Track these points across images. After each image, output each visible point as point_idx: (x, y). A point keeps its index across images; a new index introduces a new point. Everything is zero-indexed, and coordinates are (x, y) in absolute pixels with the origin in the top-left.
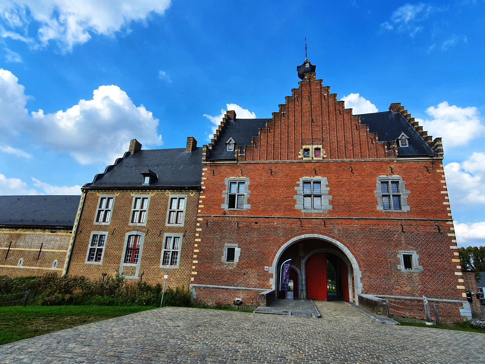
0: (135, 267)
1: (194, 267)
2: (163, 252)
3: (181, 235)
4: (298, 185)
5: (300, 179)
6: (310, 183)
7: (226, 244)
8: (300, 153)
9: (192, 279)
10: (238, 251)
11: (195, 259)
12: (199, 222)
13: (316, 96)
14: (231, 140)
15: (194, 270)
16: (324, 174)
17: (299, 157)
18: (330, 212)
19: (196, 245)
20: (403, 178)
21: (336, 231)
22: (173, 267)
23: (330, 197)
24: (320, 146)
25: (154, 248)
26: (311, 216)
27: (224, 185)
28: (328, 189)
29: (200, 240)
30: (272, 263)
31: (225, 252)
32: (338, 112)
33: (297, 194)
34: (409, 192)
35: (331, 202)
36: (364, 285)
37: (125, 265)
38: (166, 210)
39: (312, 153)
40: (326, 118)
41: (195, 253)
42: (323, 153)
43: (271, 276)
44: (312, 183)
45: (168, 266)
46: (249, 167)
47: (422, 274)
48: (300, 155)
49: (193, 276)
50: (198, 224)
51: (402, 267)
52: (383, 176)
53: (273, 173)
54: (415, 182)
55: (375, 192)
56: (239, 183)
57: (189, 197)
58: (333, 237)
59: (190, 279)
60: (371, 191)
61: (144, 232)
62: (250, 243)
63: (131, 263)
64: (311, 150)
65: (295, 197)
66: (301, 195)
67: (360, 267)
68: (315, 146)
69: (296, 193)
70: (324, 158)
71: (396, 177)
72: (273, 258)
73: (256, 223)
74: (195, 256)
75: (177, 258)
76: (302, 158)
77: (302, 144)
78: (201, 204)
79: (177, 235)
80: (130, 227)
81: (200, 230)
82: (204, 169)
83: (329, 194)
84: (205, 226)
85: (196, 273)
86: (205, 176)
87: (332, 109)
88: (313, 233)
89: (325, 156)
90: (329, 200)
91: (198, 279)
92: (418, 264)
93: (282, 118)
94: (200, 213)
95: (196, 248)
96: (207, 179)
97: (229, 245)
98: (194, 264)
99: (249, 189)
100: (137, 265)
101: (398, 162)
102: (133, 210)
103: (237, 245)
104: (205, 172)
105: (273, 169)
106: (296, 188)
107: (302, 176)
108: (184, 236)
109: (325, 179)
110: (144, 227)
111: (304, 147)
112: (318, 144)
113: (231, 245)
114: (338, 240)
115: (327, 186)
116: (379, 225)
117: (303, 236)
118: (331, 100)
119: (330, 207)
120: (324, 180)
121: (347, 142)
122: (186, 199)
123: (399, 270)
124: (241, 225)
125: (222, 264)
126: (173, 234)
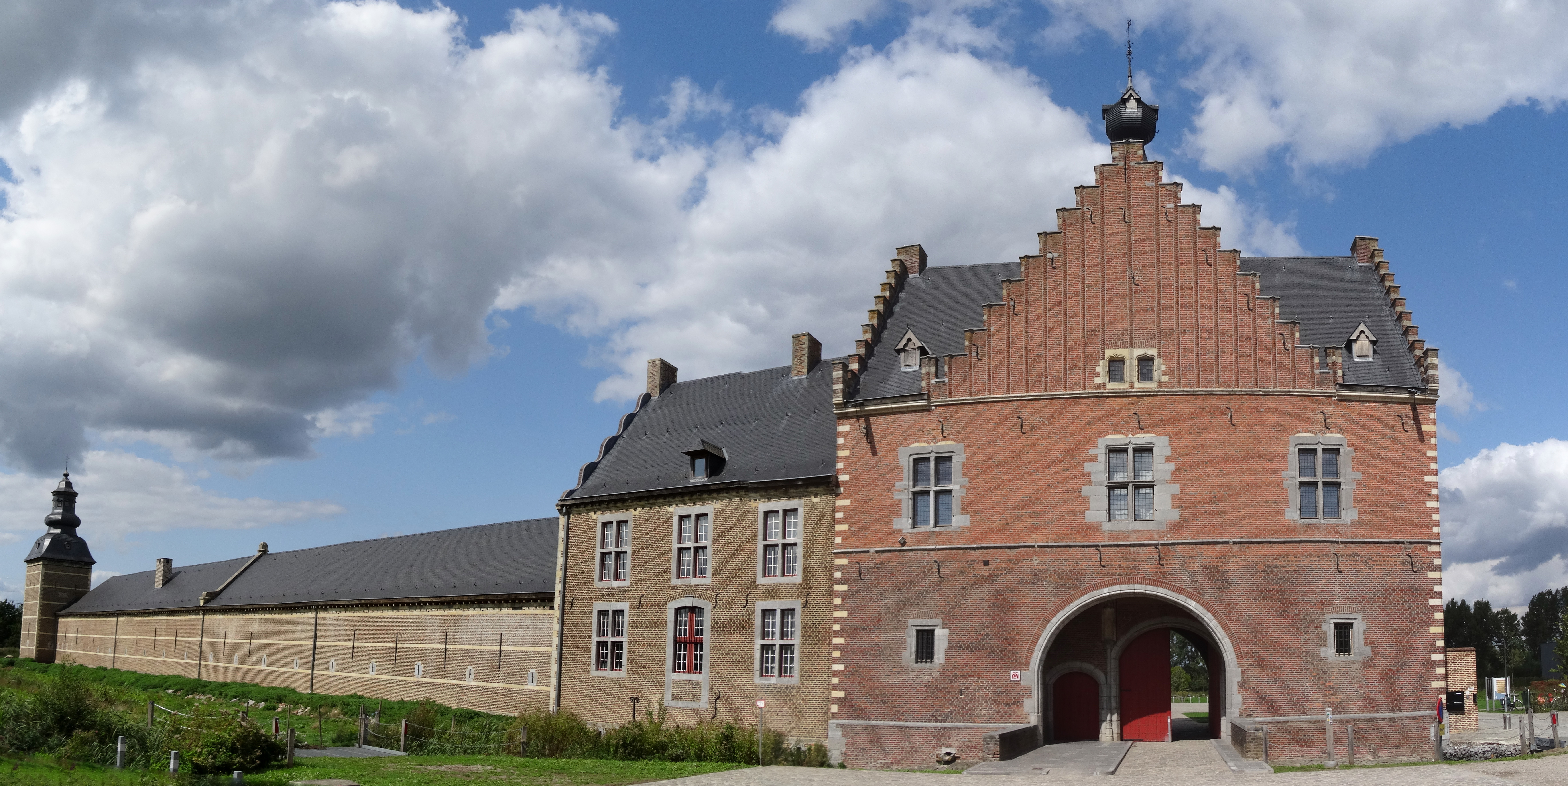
0: (698, 683)
1: (835, 681)
2: (757, 647)
3: (796, 604)
4: (1094, 459)
5: (1100, 441)
6: (1125, 451)
7: (911, 622)
8: (1098, 369)
9: (834, 708)
10: (941, 636)
11: (836, 661)
12: (838, 568)
13: (1143, 209)
14: (909, 340)
15: (835, 687)
16: (1161, 427)
17: (1097, 380)
18: (1173, 527)
19: (836, 627)
20: (1349, 441)
21: (1187, 576)
22: (785, 681)
23: (1176, 488)
24: (1152, 352)
25: (736, 637)
26: (1126, 537)
27: (897, 468)
28: (1171, 466)
29: (844, 614)
30: (1028, 660)
31: (911, 642)
32: (1201, 256)
33: (1090, 483)
34: (1359, 476)
35: (1177, 502)
36: (1245, 699)
37: (676, 676)
38: (755, 544)
39: (1131, 370)
40: (1170, 273)
41: (837, 647)
42: (1159, 368)
43: (1028, 692)
44: (1130, 451)
45: (773, 681)
46: (961, 412)
47: (1370, 663)
48: (1098, 375)
49: (835, 701)
50: (838, 575)
51: (1329, 651)
52: (1305, 436)
53: (1025, 429)
54: (1374, 452)
55: (1284, 474)
56: (936, 458)
57: (810, 508)
58: (1180, 591)
59: (829, 709)
60: (1275, 472)
61: (708, 598)
62: (972, 615)
63: (689, 672)
64: (1127, 363)
65: (1086, 490)
66: (1099, 484)
67: (1239, 657)
68: (1139, 352)
69: (1087, 479)
70: (1161, 384)
71: (1333, 437)
72: (1031, 651)
73: (986, 563)
74: (836, 654)
75: (792, 659)
76: (1104, 385)
77: (1104, 345)
78: (840, 521)
79: (787, 604)
80: (675, 588)
81: (844, 588)
82: (840, 429)
83: (1173, 481)
84: (856, 576)
85: (841, 694)
86: (844, 447)
87: (1186, 248)
88: (1133, 581)
89: (1165, 379)
90: (1173, 497)
91: (847, 708)
92: (1362, 642)
93: (1049, 270)
94: (841, 546)
95: (837, 634)
96: (852, 453)
97: (918, 621)
98: (836, 674)
99: (965, 475)
100: (702, 678)
101: (1342, 399)
102: (676, 546)
103: (938, 621)
104: (845, 435)
105: (1027, 416)
106: (1088, 467)
107: (1103, 432)
108: (805, 606)
109: (1164, 440)
110: (706, 587)
111: (1109, 353)
112: (1146, 346)
113: (925, 623)
114: (1191, 596)
115: (1168, 460)
116: (1287, 556)
117: (1106, 592)
118: (1184, 222)
119: (1175, 515)
120: (1161, 445)
121: (1223, 341)
122: (801, 512)
123: (1322, 659)
124: (947, 571)
125: (904, 669)
126: (778, 601)
